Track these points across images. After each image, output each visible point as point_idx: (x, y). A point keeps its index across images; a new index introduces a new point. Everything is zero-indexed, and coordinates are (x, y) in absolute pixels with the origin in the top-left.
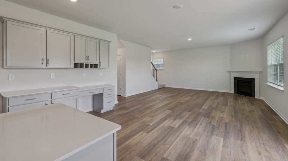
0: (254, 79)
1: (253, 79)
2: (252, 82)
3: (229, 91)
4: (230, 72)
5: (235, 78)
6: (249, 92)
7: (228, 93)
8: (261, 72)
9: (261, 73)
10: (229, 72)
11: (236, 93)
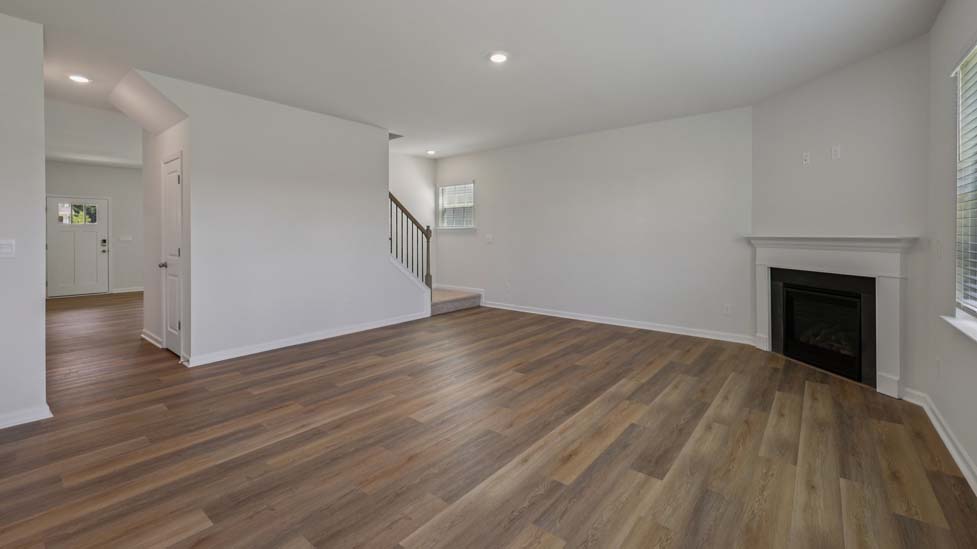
0: (873, 281)
1: (870, 283)
2: (859, 297)
3: (744, 339)
4: (753, 242)
5: (775, 274)
6: (843, 352)
7: (742, 347)
8: (915, 241)
9: (912, 245)
10: (749, 241)
11: (778, 351)
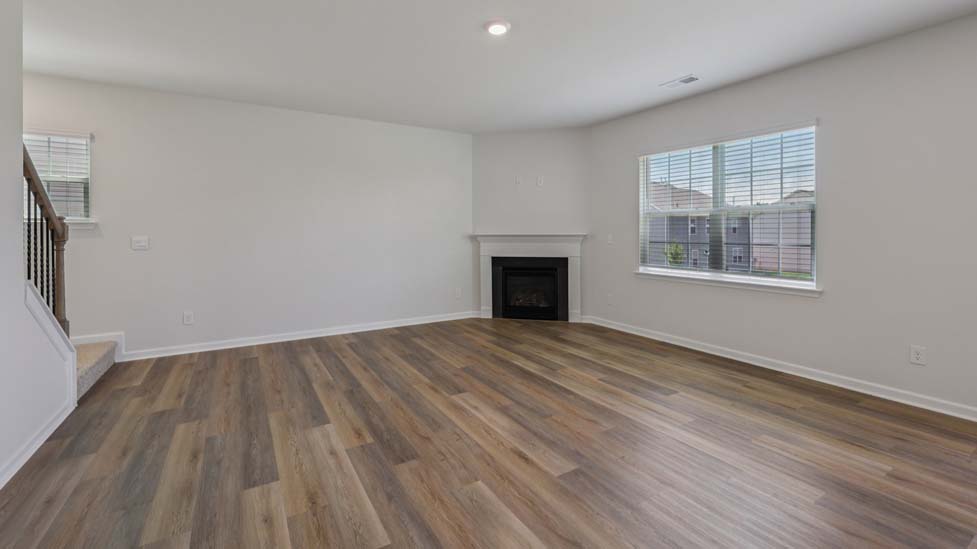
0: (565, 260)
1: (564, 262)
2: (556, 270)
3: (471, 314)
4: (479, 239)
5: (496, 261)
6: (541, 305)
9: (585, 238)
10: (474, 238)
11: (498, 316)
